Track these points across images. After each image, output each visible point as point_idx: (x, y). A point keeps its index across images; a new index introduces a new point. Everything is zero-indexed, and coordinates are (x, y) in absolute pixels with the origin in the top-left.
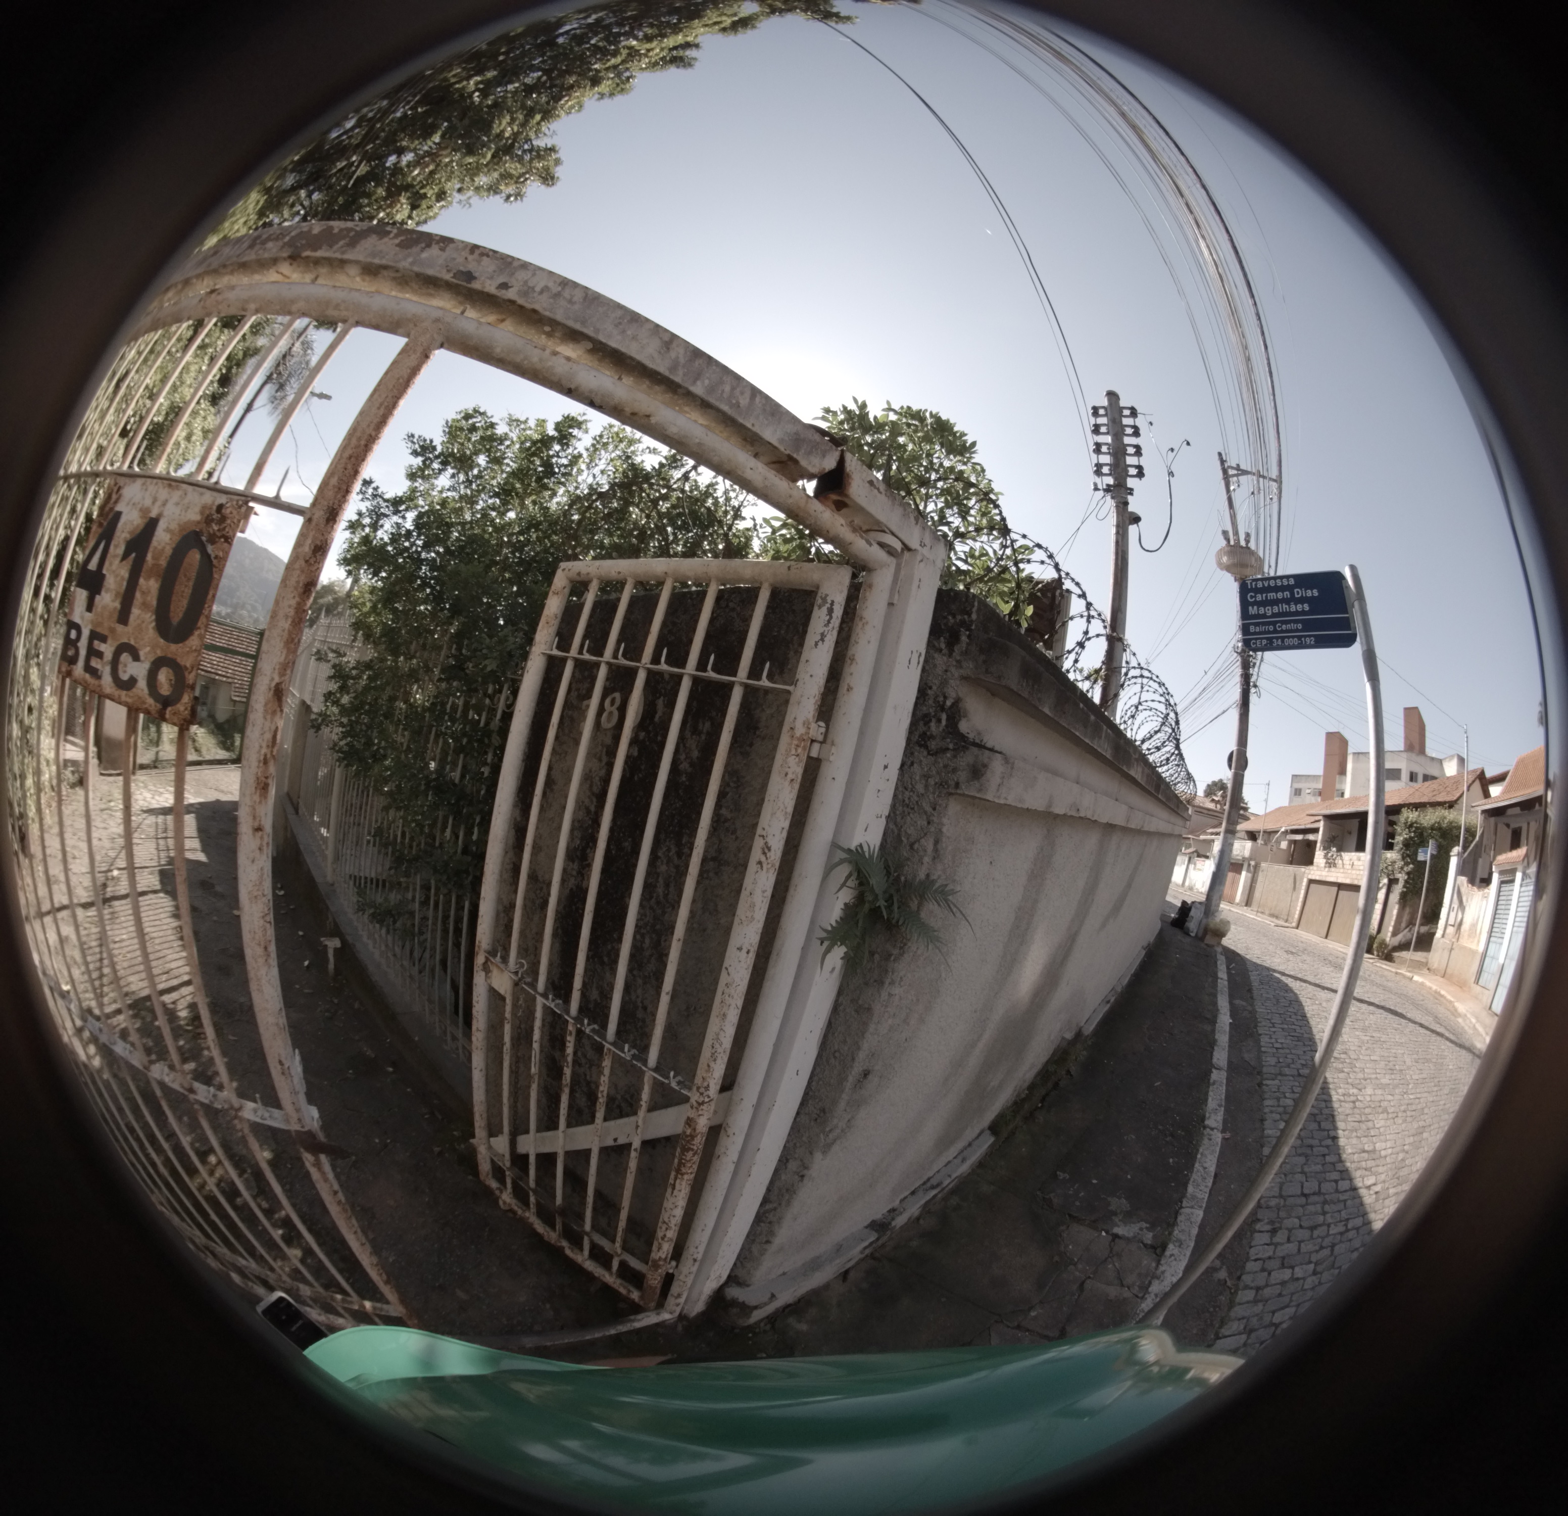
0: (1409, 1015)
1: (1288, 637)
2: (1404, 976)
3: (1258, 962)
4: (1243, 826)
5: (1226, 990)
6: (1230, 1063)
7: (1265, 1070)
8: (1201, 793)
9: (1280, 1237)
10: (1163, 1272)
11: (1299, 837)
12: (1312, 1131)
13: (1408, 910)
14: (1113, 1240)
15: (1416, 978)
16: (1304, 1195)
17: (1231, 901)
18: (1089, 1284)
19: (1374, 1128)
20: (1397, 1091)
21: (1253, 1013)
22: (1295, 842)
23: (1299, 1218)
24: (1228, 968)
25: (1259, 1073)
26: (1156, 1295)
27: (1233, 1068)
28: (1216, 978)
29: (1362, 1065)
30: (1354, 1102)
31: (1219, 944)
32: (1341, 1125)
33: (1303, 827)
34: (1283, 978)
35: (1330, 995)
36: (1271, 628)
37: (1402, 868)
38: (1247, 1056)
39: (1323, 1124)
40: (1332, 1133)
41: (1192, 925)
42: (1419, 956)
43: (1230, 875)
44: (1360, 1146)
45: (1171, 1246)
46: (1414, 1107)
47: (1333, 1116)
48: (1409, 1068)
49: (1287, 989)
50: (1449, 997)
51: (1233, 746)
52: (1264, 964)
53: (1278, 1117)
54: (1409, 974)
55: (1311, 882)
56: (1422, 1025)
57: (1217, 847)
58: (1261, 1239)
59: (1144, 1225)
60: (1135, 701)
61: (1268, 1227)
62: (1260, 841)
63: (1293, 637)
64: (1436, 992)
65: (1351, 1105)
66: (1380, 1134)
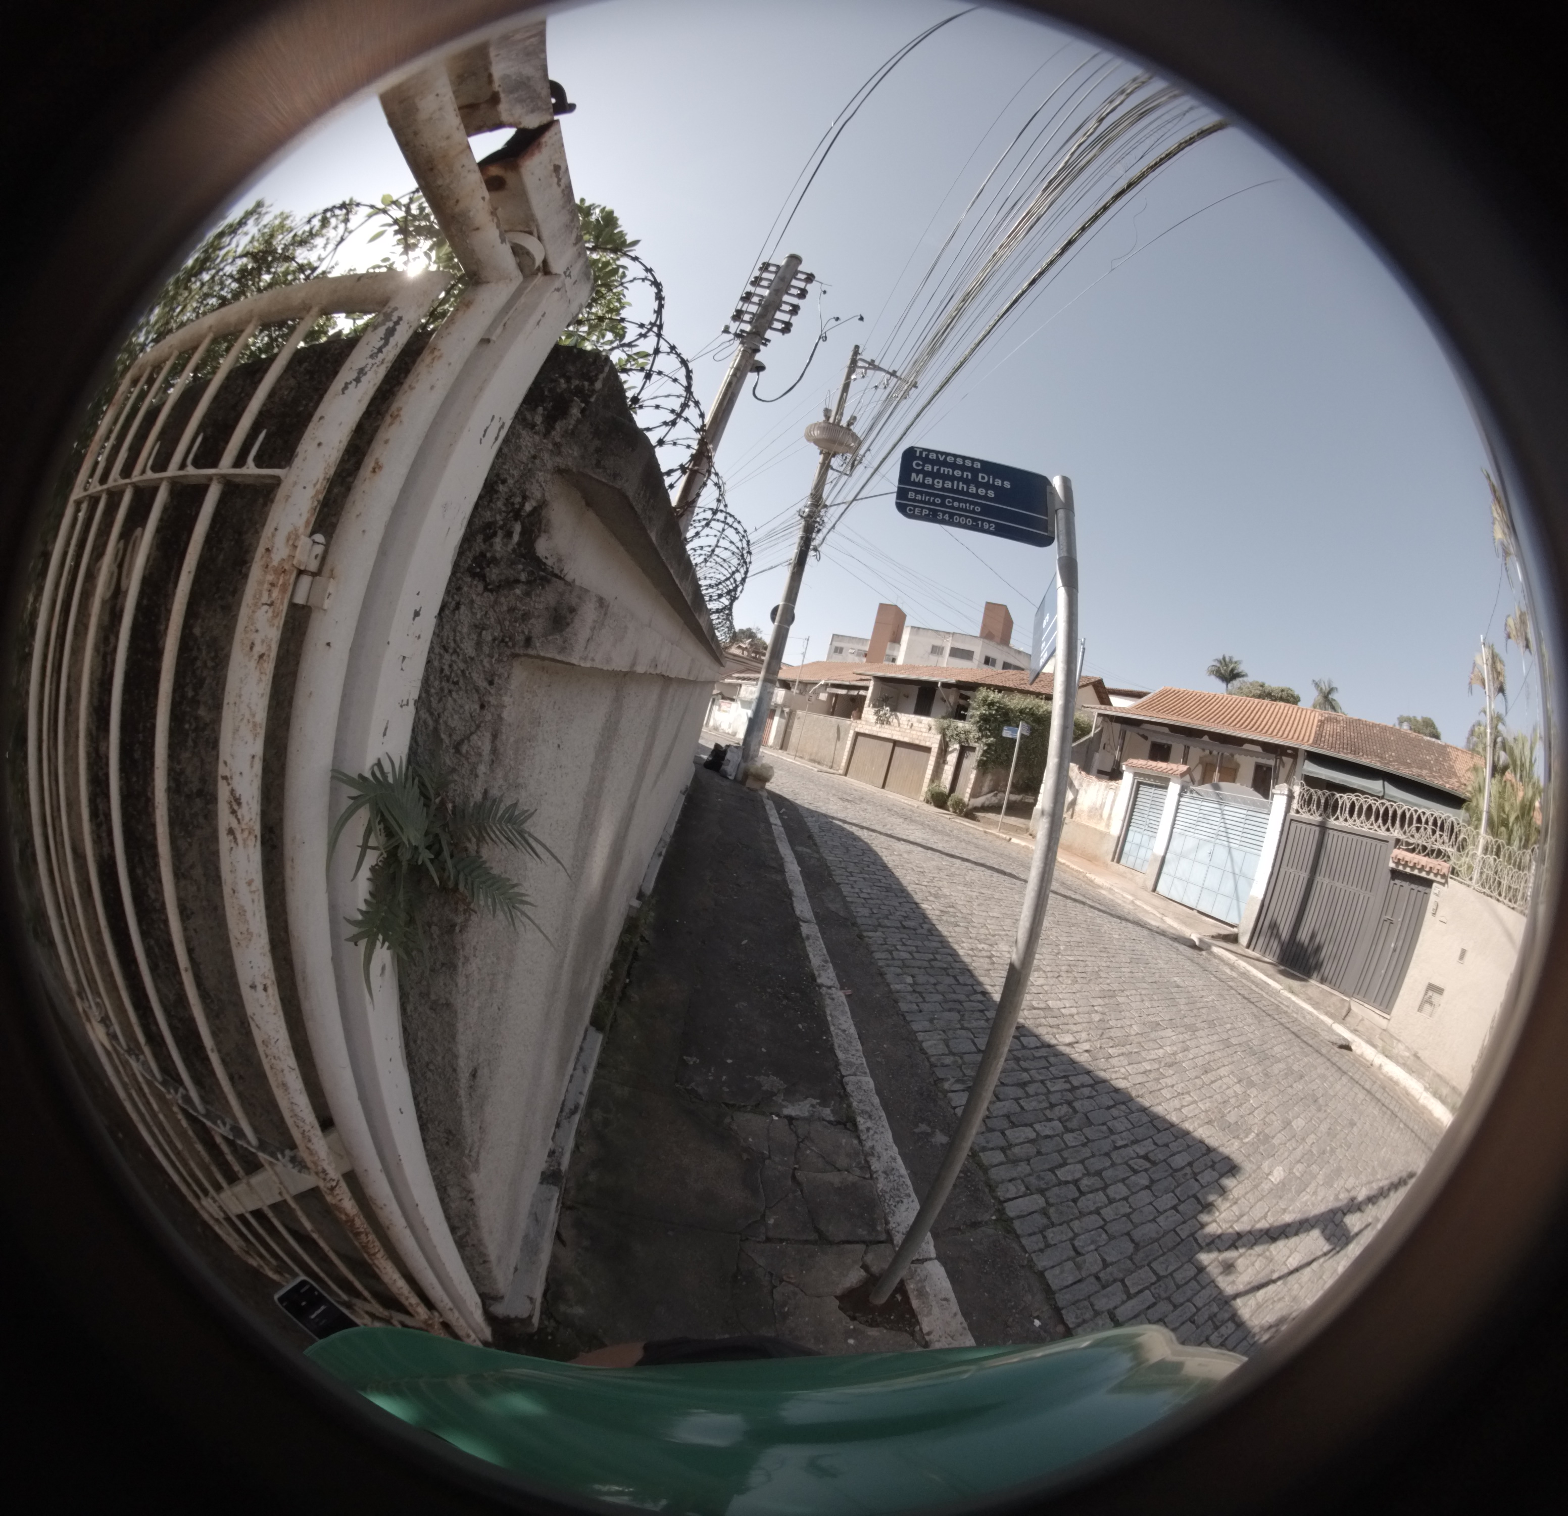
2: (999, 837)
3: (813, 808)
4: (779, 676)
5: (784, 836)
6: (817, 915)
7: (859, 921)
10: (873, 1148)
12: (950, 985)
13: (991, 776)
17: (767, 745)
18: (801, 1176)
20: (1044, 950)
21: (822, 860)
22: (837, 696)
24: (779, 813)
25: (854, 924)
27: (822, 920)
28: (767, 823)
29: (982, 921)
30: (989, 957)
31: (764, 788)
32: (982, 979)
33: (847, 683)
34: (846, 826)
37: (979, 739)
38: (833, 907)
40: (978, 989)
42: (1015, 821)
43: (765, 721)
45: (860, 1119)
46: (1080, 969)
47: (969, 971)
49: (855, 838)
52: (820, 811)
53: (899, 970)
54: (1004, 836)
55: (858, 735)
61: (961, 1087)
62: (795, 691)
65: (987, 960)
66: (1046, 992)
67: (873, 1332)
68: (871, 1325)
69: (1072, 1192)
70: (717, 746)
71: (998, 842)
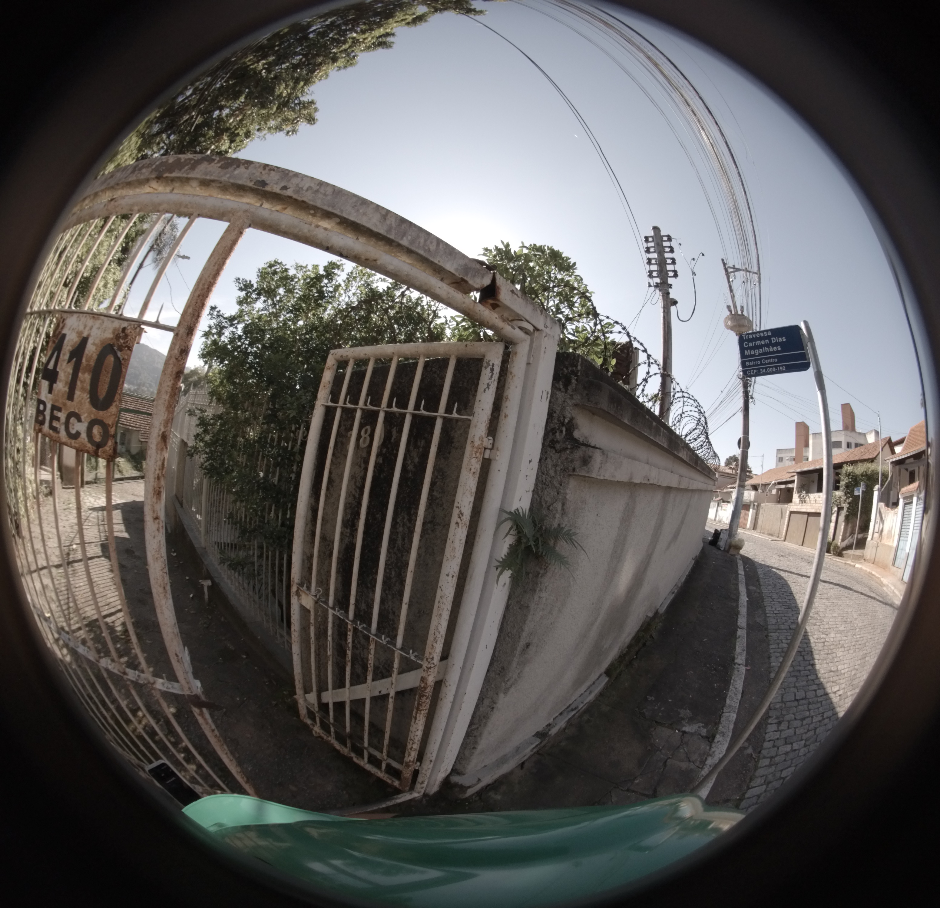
0: (854, 588)
1: (770, 367)
2: (850, 565)
3: (762, 563)
4: (749, 482)
5: (744, 581)
6: (748, 625)
7: (769, 627)
8: (723, 464)
9: (784, 726)
10: (714, 752)
11: (783, 486)
12: (799, 662)
13: (850, 525)
14: (683, 735)
15: (857, 565)
16: (796, 700)
17: (744, 528)
18: (669, 762)
19: (837, 657)
20: (849, 634)
21: (761, 593)
22: (781, 489)
23: (794, 714)
24: (744, 568)
25: (766, 629)
26: (710, 766)
27: (750, 627)
28: (737, 574)
29: (828, 620)
30: (824, 643)
31: (738, 553)
32: (816, 657)
33: (785, 480)
34: (778, 572)
35: (806, 579)
36: (759, 362)
37: (845, 501)
38: (758, 620)
39: (806, 658)
40: (811, 662)
41: (722, 544)
42: (858, 552)
43: (743, 512)
44: (829, 668)
45: (718, 736)
46: (860, 643)
47: (812, 652)
48: (855, 620)
49: (780, 578)
50: (877, 575)
51: (740, 435)
52: (766, 564)
53: (778, 655)
54: (853, 564)
55: (791, 512)
56: (862, 594)
57: (734, 496)
58: (771, 728)
59: (701, 725)
60: (680, 412)
61: (776, 721)
62: (760, 491)
63: (772, 367)
64: (869, 573)
65: (822, 644)
66: (840, 660)
71: (849, 568)
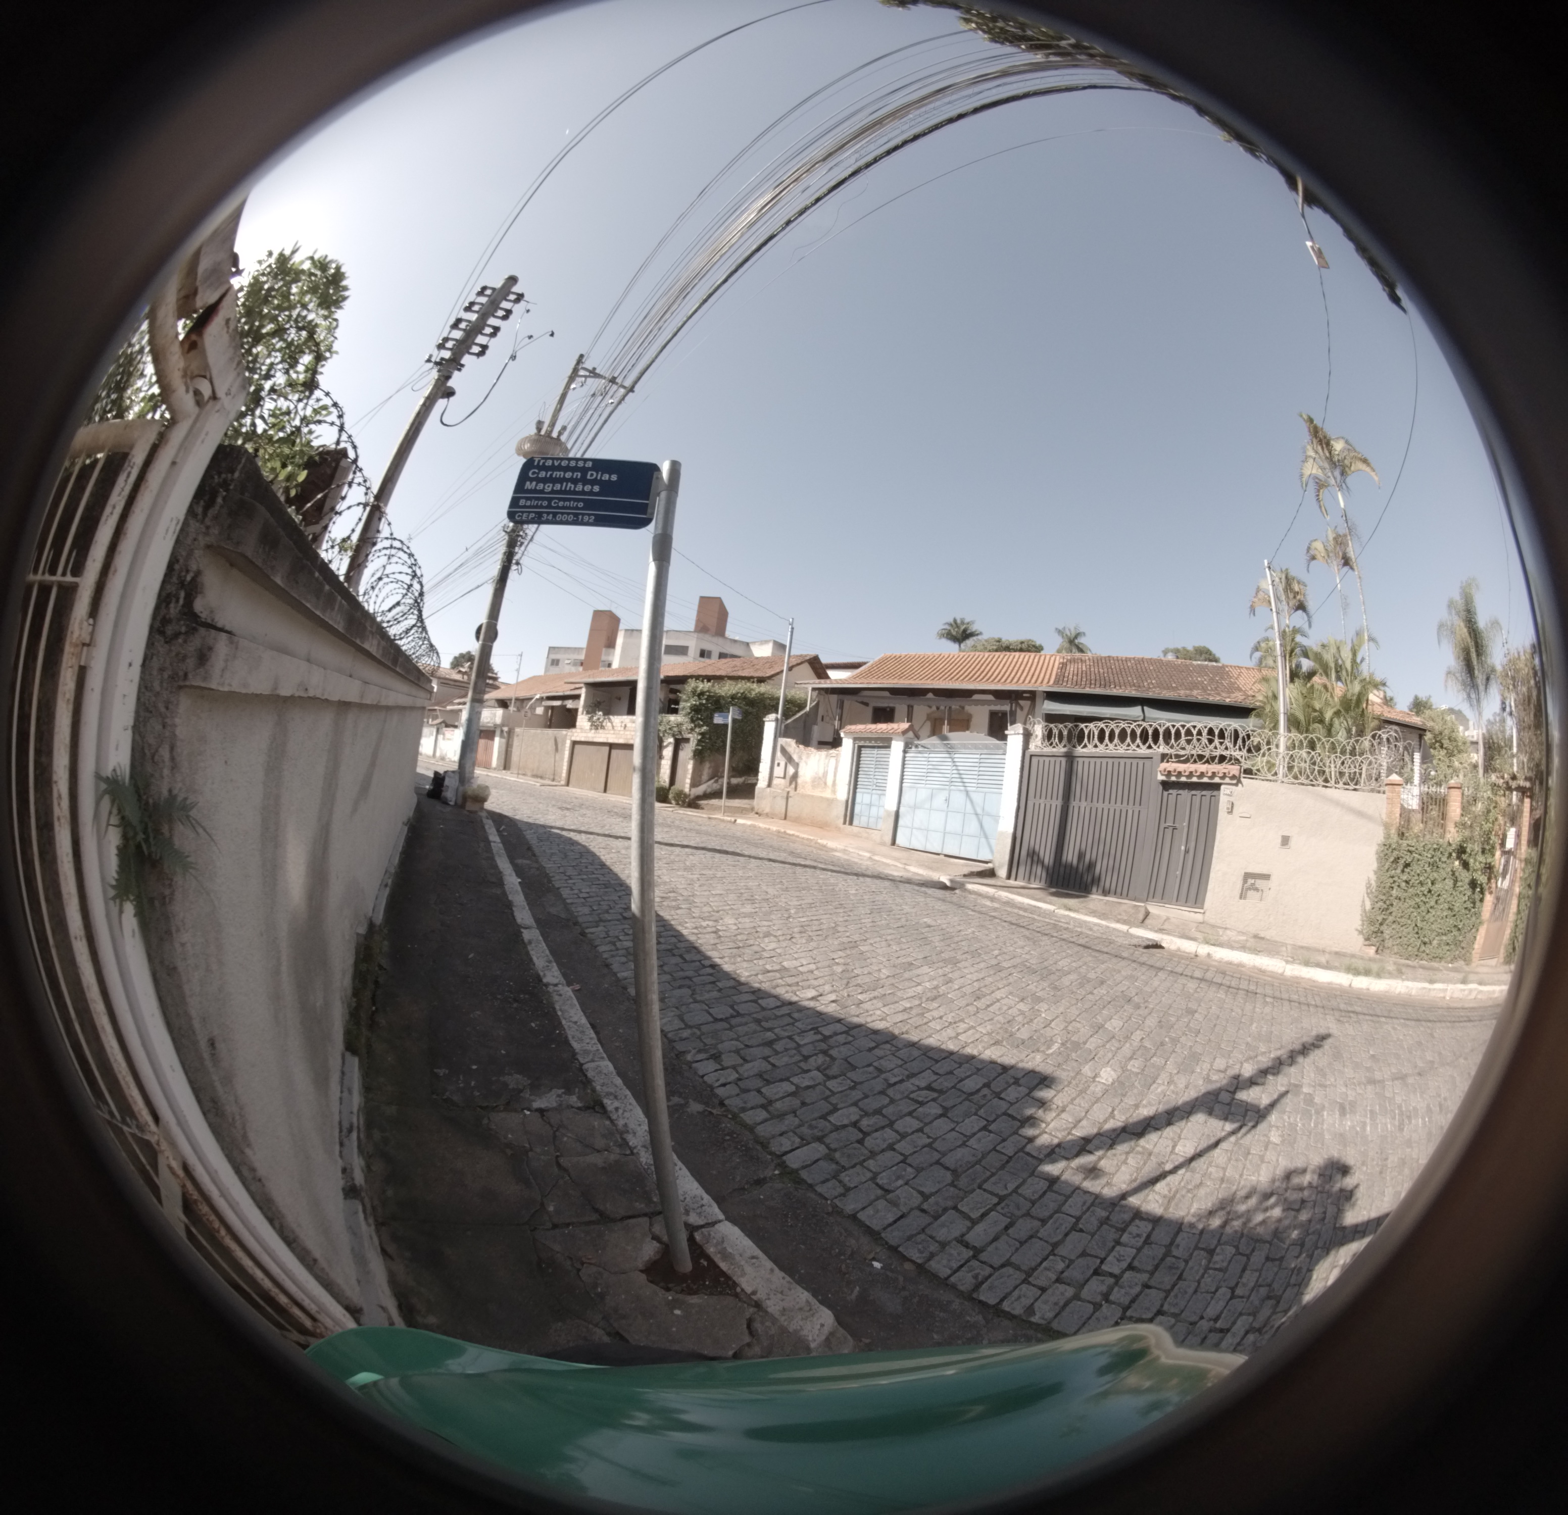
0: (746, 853)
1: (562, 514)
2: (723, 821)
3: (531, 821)
5: (503, 851)
6: (537, 920)
7: (580, 919)
8: (445, 664)
9: (732, 1061)
10: (625, 1125)
11: (557, 703)
13: (708, 765)
14: (543, 1115)
15: (740, 821)
16: (720, 1020)
17: (487, 767)
18: (565, 1163)
21: (541, 869)
22: (552, 708)
23: (736, 1040)
24: (498, 831)
25: (576, 924)
26: (644, 1147)
27: (543, 924)
28: (487, 842)
30: (715, 932)
31: (482, 809)
32: (712, 954)
33: (560, 694)
34: (563, 833)
35: (620, 843)
37: (692, 730)
38: (553, 911)
39: (688, 957)
40: (706, 963)
41: (450, 794)
42: (738, 802)
43: (477, 744)
44: (759, 968)
45: (607, 1101)
46: (815, 928)
47: (695, 948)
49: (573, 843)
50: (804, 836)
52: (537, 822)
53: (622, 959)
54: (728, 818)
55: (574, 743)
56: (772, 861)
57: (464, 717)
58: (705, 1067)
60: (379, 573)
62: (512, 708)
63: (568, 514)
64: (778, 832)
67: (694, 1300)
68: (690, 1294)
69: (856, 1135)
70: (436, 773)
71: (722, 825)
